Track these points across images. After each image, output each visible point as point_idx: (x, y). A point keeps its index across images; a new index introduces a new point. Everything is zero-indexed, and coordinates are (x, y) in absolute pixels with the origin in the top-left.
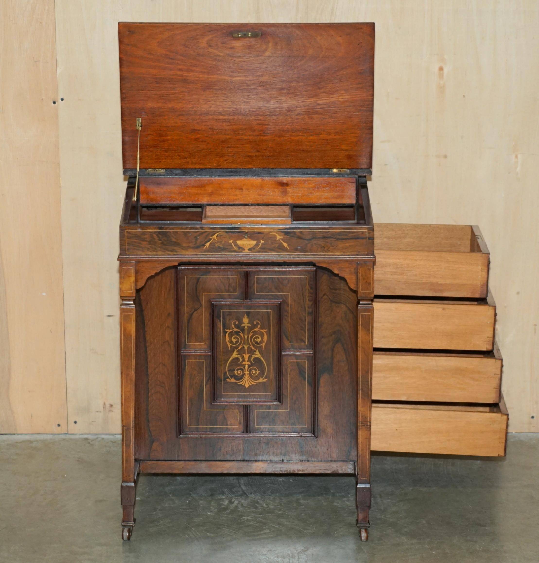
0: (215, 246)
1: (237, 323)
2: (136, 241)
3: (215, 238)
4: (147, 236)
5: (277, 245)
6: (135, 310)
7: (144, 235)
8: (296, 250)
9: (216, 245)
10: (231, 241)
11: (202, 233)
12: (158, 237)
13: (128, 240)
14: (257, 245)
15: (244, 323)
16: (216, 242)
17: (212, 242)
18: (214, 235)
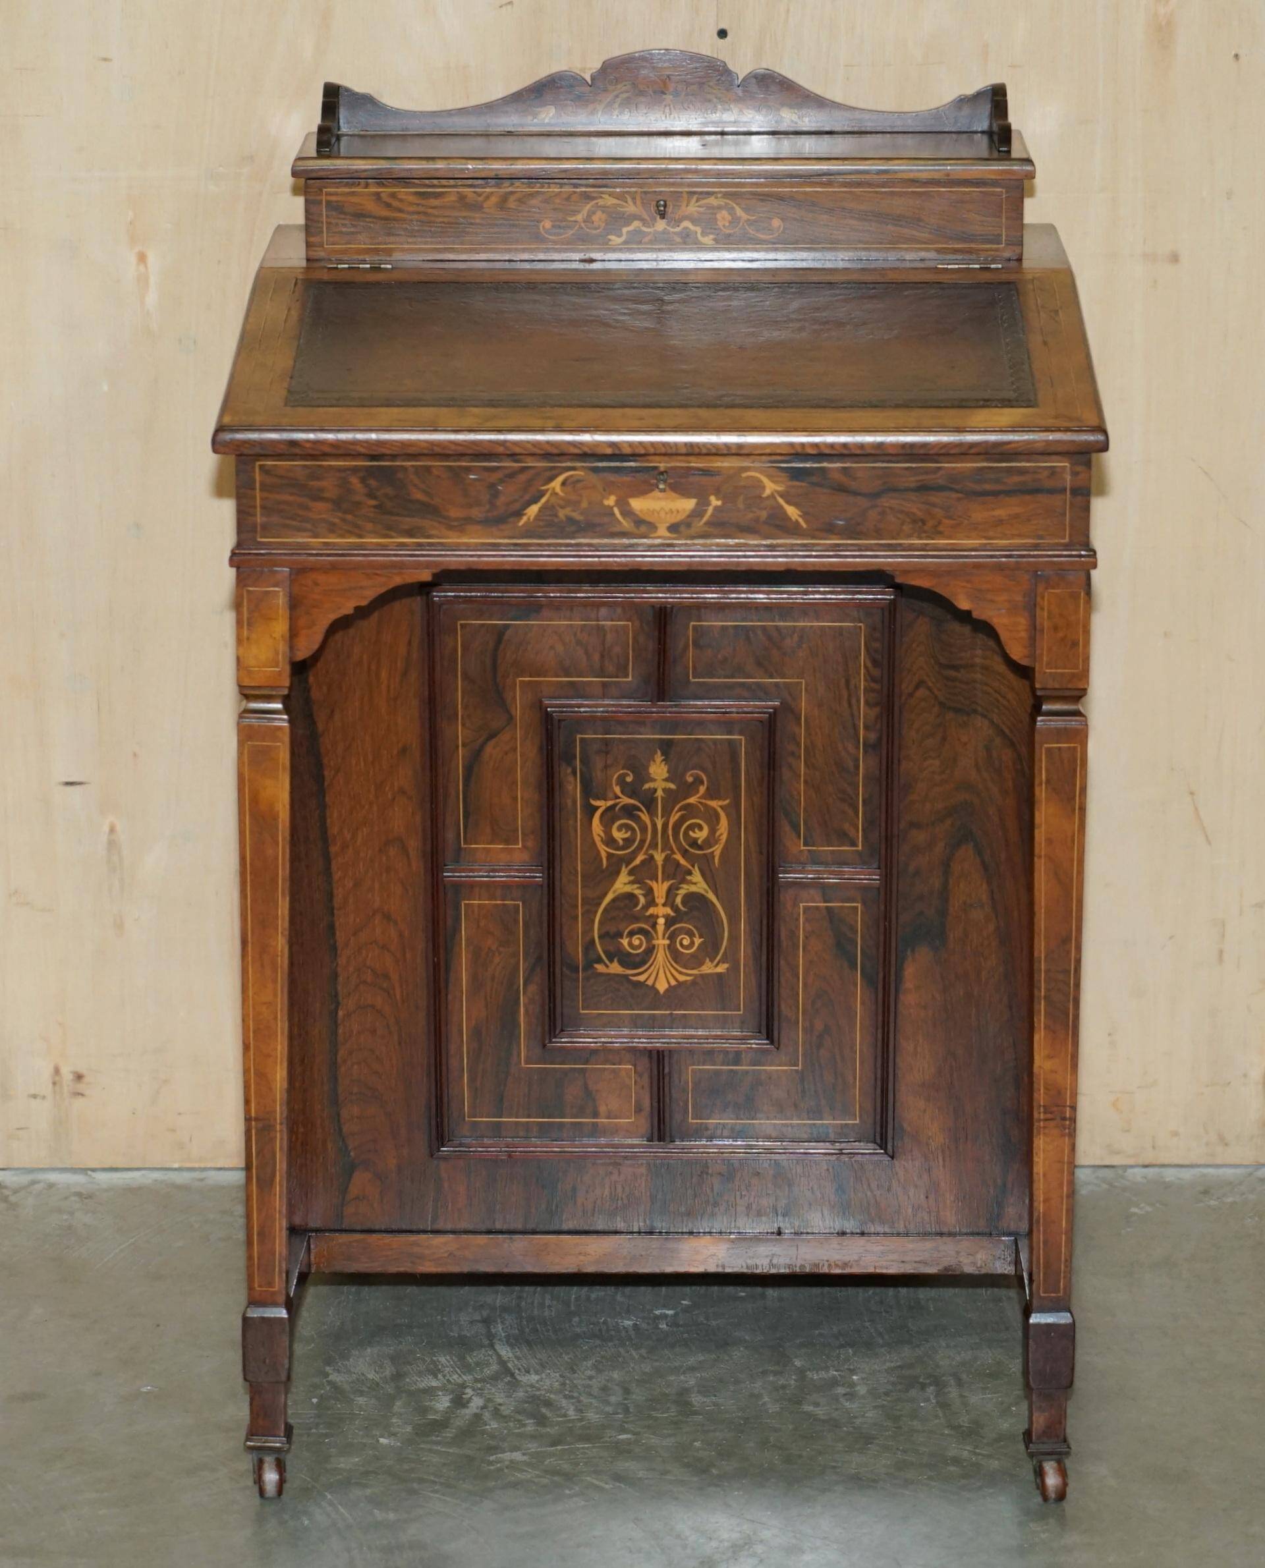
0: (556, 516)
1: (629, 779)
2: (291, 498)
3: (558, 490)
4: (329, 485)
5: (764, 514)
6: (287, 731)
7: (318, 479)
8: (829, 529)
9: (562, 514)
10: (611, 501)
11: (512, 475)
12: (367, 486)
13: (266, 495)
14: (697, 513)
15: (654, 780)
16: (561, 502)
17: (547, 501)
18: (551, 479)
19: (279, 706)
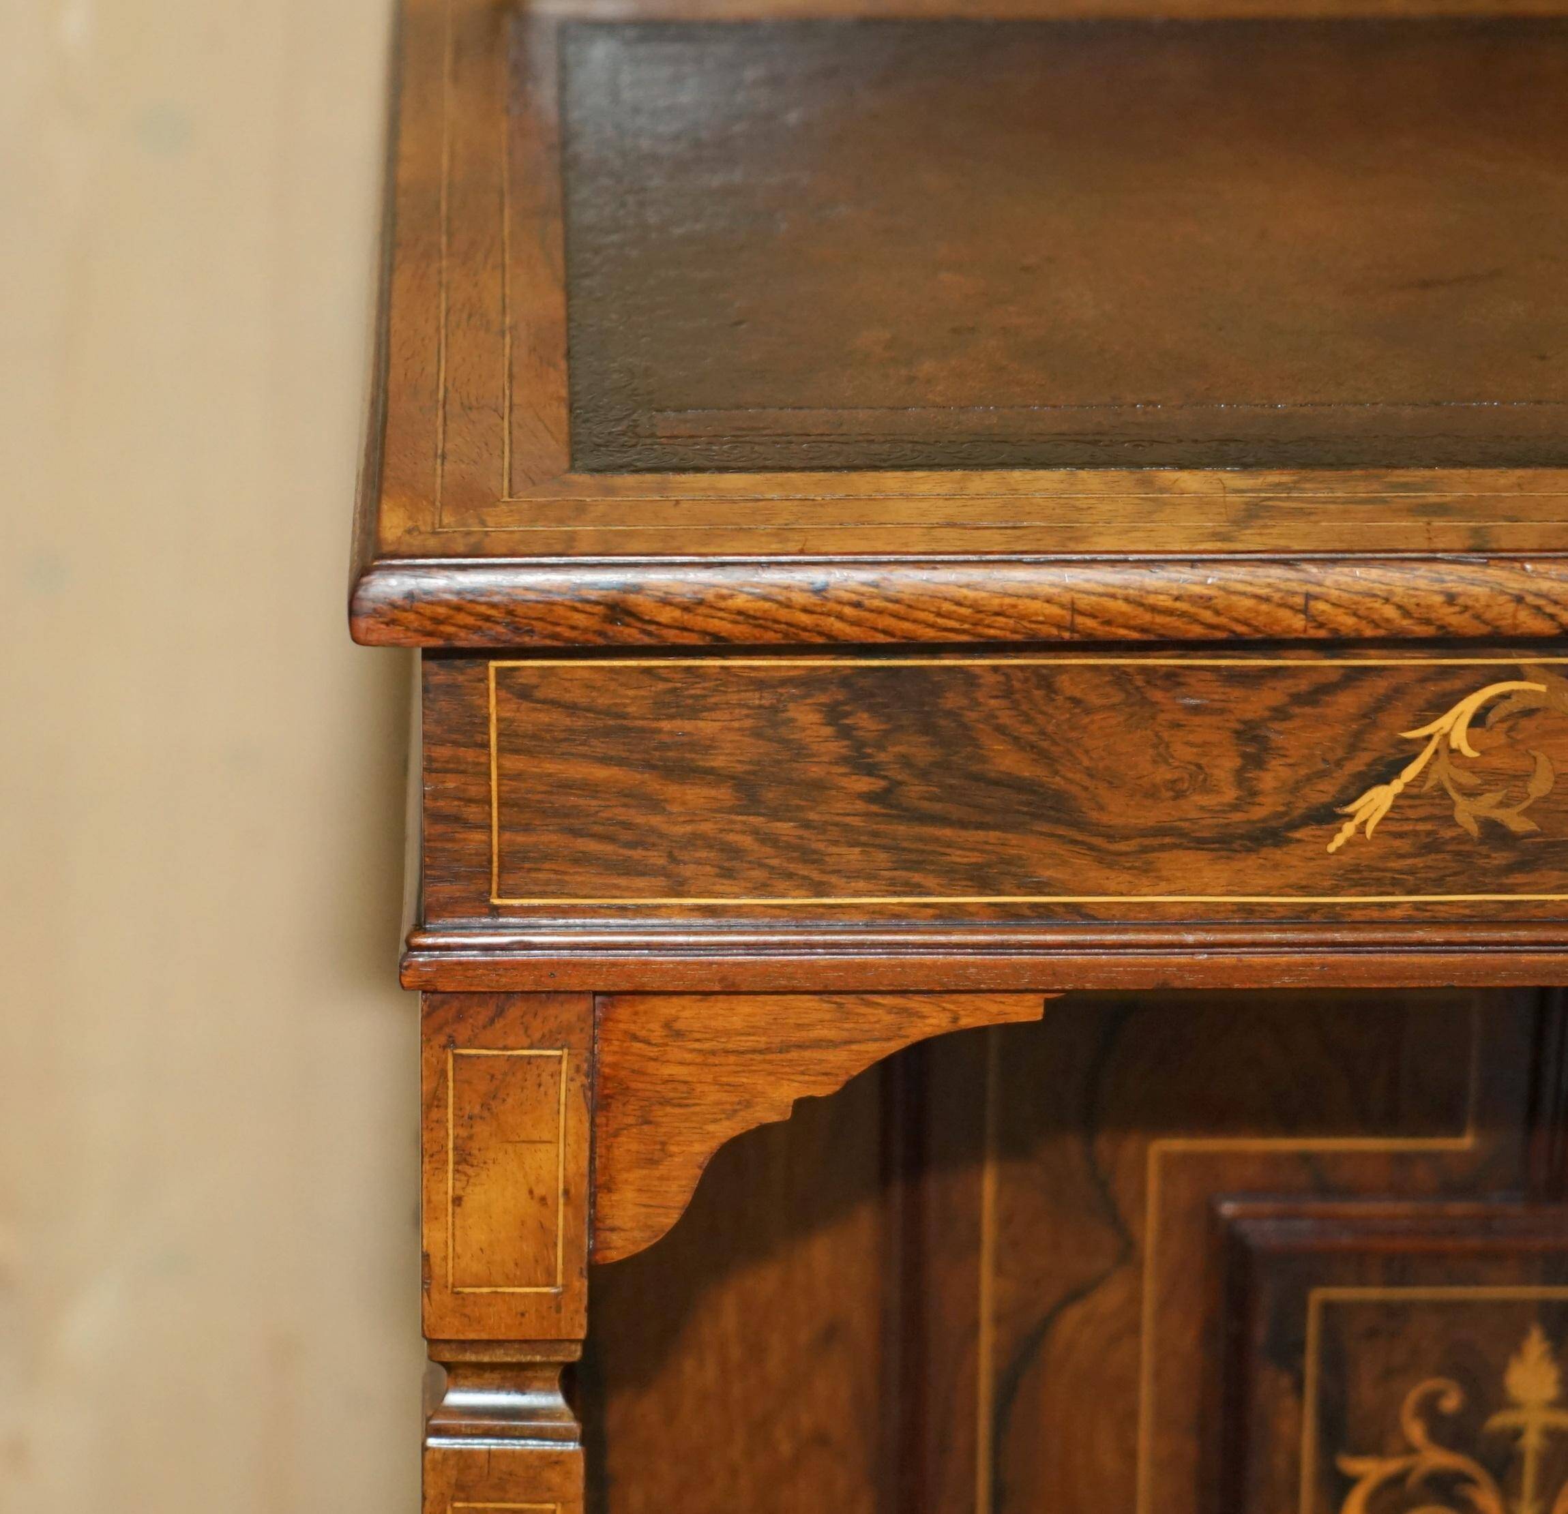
0: (1450, 821)
1: (1451, 1402)
2: (601, 773)
3: (1459, 739)
4: (724, 732)
6: (579, 1468)
7: (693, 712)
9: (1467, 814)
11: (1321, 692)
12: (845, 733)
13: (515, 763)
15: (1514, 1405)
16: (1468, 779)
17: (1424, 774)
18: (1443, 705)
19: (556, 1400)
